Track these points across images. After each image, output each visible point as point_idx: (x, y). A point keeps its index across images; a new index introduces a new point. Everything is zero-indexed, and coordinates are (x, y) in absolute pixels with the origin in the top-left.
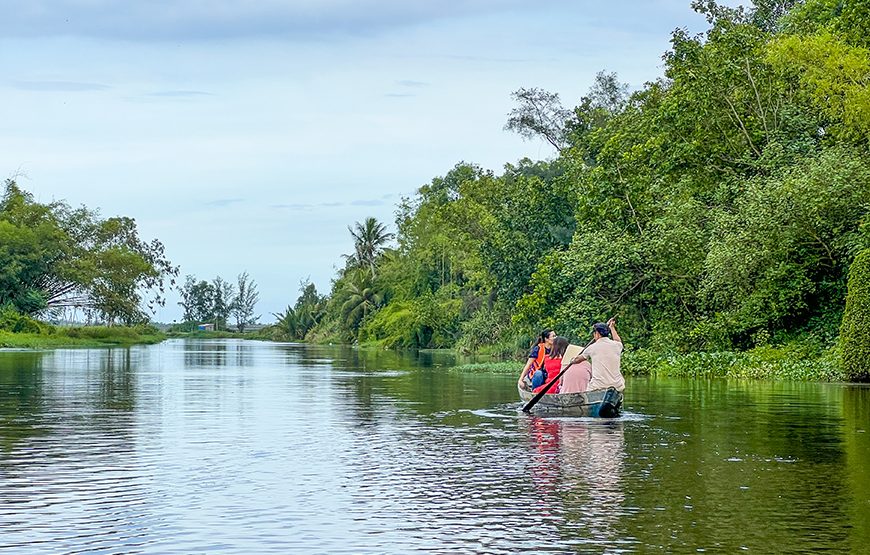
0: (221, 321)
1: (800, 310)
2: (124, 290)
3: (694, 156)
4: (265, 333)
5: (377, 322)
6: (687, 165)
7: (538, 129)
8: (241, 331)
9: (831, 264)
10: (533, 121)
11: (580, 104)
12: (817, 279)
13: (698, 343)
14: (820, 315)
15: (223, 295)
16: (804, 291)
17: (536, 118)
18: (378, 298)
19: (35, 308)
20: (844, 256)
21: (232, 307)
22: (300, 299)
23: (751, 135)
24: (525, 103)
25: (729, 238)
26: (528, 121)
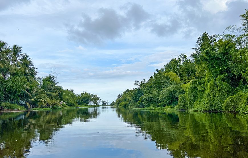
1: (170, 102)
2: (96, 101)
3: (157, 86)
4: (109, 105)
5: (120, 104)
7: (137, 85)
8: (107, 105)
11: (141, 82)
13: (159, 106)
16: (171, 100)
18: (120, 102)
19: (88, 103)
21: (106, 103)
22: (113, 102)
23: (163, 83)
25: (162, 94)
26: (136, 84)
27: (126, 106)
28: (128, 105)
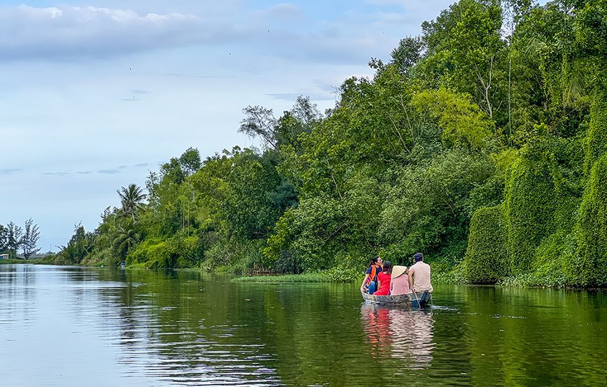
0: (13, 252)
1: (436, 243)
3: (371, 152)
4: (49, 259)
5: (138, 251)
6: (367, 157)
7: (259, 132)
8: (27, 258)
9: (453, 217)
10: (256, 127)
11: (283, 115)
12: (446, 225)
14: (448, 246)
15: (14, 235)
16: (439, 233)
17: (258, 124)
18: (137, 236)
20: (461, 211)
21: (20, 243)
22: (74, 237)
23: (405, 140)
24: (251, 116)
25: (397, 201)
26: (252, 126)
27: (181, 261)
28: (198, 255)
